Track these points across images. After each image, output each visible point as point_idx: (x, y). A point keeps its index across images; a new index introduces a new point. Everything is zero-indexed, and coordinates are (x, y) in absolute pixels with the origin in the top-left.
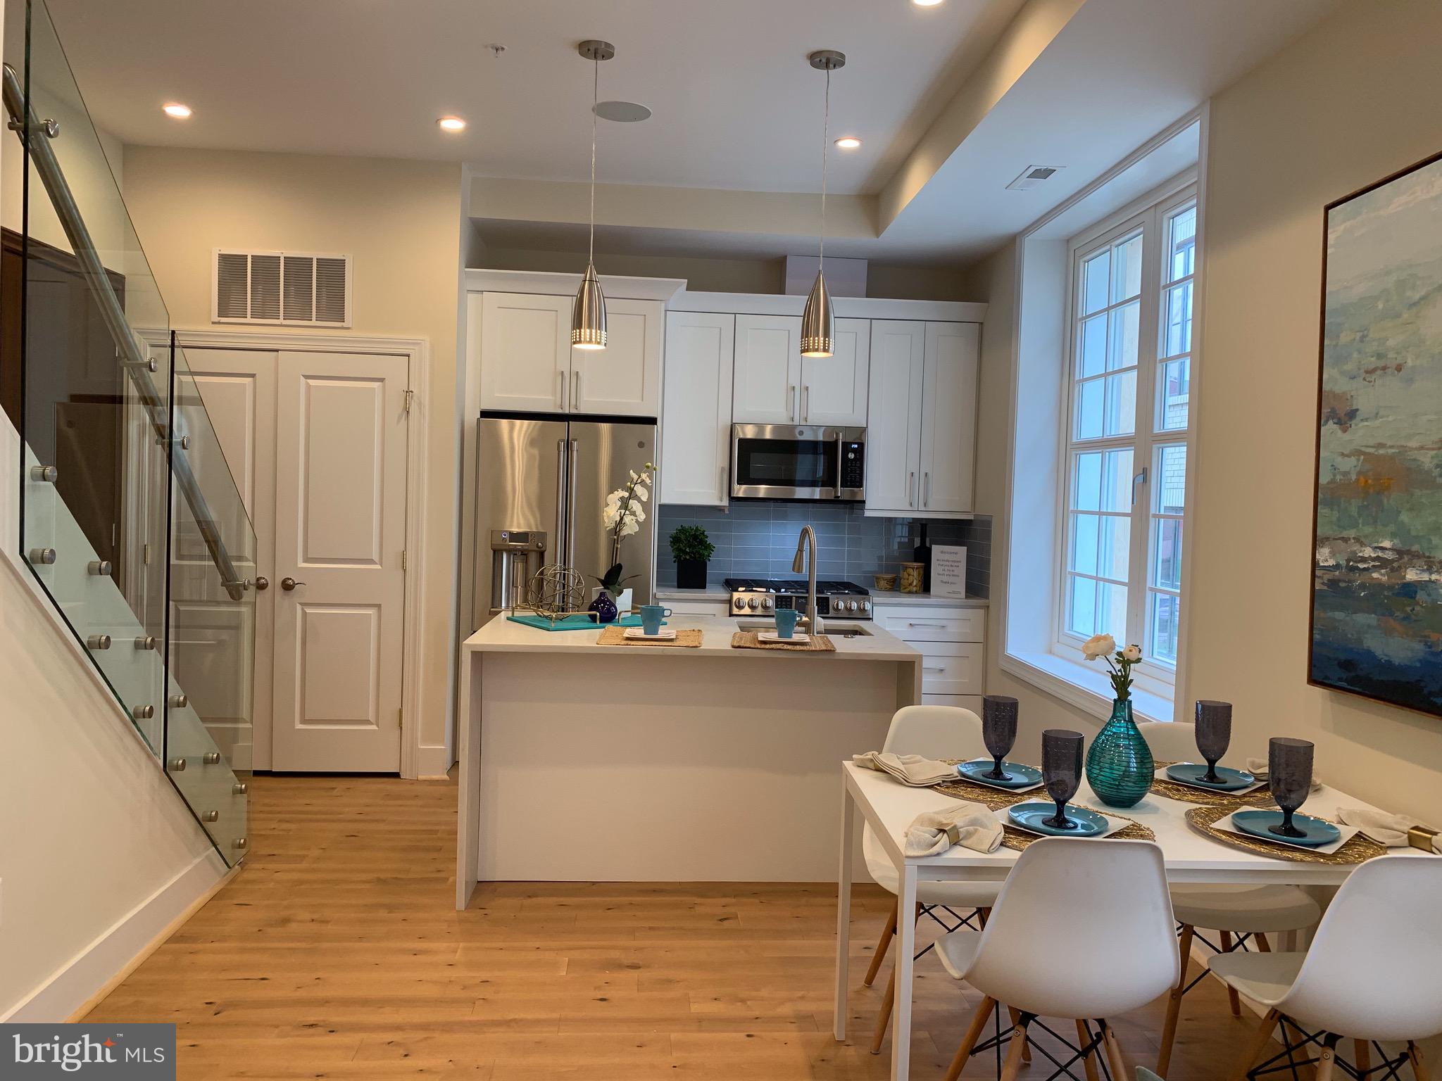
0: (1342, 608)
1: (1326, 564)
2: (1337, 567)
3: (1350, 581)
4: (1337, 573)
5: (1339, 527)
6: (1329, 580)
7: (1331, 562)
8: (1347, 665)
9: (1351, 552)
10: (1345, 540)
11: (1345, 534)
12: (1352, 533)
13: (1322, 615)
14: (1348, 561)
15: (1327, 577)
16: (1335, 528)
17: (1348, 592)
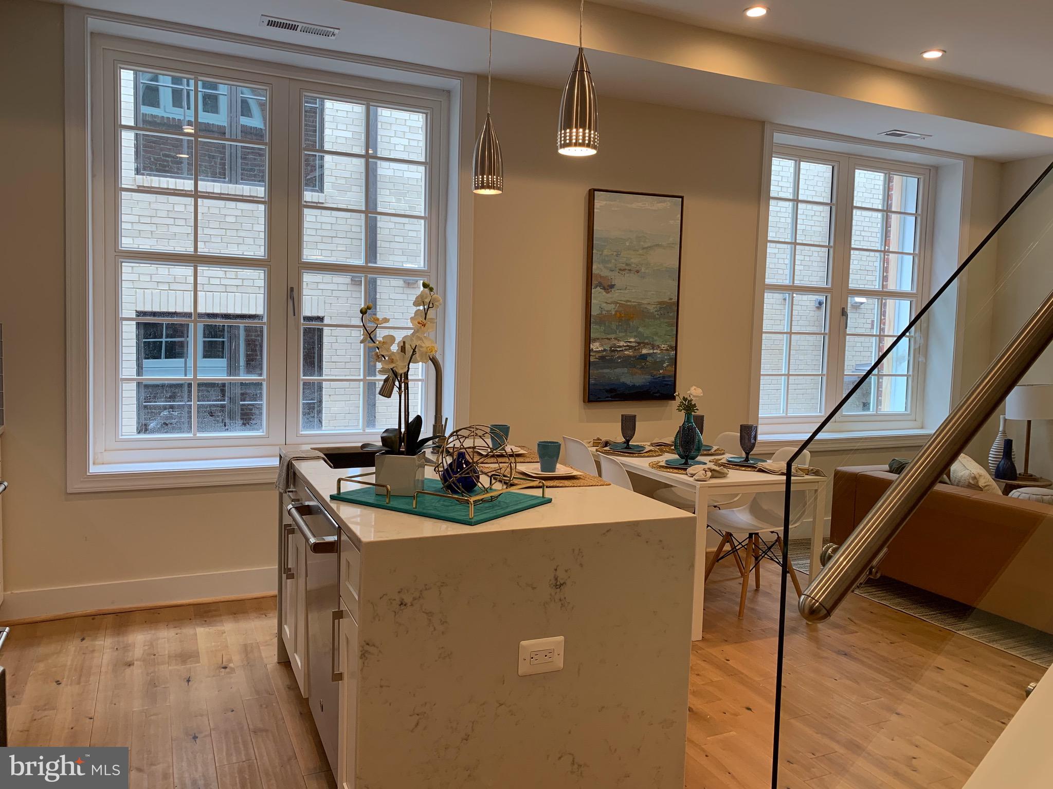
0: (608, 368)
1: (597, 350)
2: (605, 350)
3: (612, 356)
4: (605, 353)
5: (605, 333)
6: (599, 356)
7: (600, 349)
8: (611, 391)
9: (613, 344)
10: (609, 339)
11: (609, 337)
12: (613, 336)
13: (595, 372)
14: (611, 348)
15: (597, 356)
16: (604, 334)
17: (612, 361)
